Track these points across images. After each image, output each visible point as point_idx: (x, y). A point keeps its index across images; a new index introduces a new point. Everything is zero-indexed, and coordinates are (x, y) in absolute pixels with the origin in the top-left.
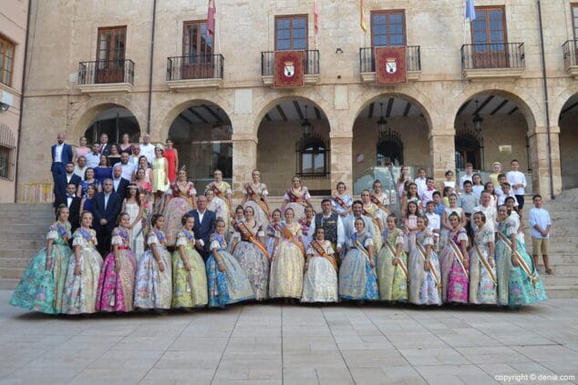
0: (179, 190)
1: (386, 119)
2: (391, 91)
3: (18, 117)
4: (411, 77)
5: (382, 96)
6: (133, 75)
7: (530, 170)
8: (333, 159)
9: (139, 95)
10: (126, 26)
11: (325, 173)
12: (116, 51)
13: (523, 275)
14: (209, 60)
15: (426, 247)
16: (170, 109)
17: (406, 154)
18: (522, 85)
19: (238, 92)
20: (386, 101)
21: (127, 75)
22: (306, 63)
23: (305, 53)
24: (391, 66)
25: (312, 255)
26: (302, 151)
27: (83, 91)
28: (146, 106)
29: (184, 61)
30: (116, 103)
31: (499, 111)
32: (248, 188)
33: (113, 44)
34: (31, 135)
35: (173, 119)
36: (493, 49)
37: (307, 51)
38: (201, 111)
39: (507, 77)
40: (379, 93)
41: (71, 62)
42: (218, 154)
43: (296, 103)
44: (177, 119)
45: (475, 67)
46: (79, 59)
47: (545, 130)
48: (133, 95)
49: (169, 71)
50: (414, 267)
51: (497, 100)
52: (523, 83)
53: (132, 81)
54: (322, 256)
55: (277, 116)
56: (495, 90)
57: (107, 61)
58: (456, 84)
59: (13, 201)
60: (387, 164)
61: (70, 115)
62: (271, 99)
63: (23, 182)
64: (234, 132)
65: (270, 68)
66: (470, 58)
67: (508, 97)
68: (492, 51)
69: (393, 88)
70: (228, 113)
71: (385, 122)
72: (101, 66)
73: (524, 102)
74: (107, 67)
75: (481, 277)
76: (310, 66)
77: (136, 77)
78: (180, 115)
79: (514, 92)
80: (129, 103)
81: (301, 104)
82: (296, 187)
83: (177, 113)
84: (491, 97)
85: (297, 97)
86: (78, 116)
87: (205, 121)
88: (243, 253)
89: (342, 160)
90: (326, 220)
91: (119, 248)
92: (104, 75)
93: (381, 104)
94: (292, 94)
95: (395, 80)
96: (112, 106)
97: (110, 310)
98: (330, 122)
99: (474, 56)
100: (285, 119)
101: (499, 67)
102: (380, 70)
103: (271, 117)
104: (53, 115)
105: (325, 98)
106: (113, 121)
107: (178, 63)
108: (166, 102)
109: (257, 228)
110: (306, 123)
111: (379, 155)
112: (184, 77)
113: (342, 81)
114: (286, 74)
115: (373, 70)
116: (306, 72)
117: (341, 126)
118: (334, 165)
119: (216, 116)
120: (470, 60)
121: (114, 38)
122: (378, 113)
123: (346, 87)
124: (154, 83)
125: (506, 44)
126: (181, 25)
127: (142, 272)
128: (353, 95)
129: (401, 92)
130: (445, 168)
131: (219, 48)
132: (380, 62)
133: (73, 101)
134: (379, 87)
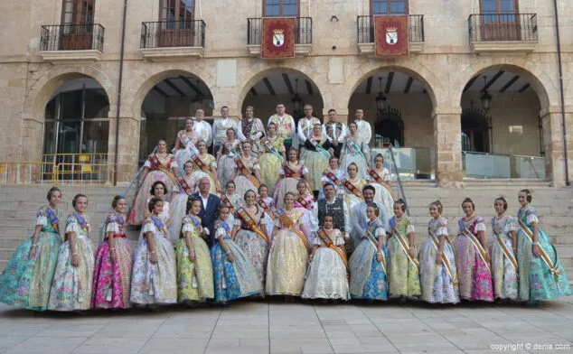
0: (158, 164)
1: (384, 95)
2: (391, 64)
4: (413, 49)
5: (381, 69)
6: (102, 42)
7: (543, 153)
9: (108, 64)
12: (84, 13)
13: (544, 267)
14: (189, 26)
15: (439, 237)
16: (144, 80)
17: (407, 134)
18: (534, 60)
19: (221, 63)
20: (385, 75)
21: (95, 41)
22: (297, 31)
23: (296, 21)
24: (392, 37)
25: (319, 246)
27: (45, 58)
28: (117, 77)
29: (160, 26)
30: (83, 72)
31: (509, 89)
33: (80, 7)
35: (146, 92)
36: (504, 20)
37: (299, 18)
38: (178, 83)
39: (518, 51)
40: (378, 66)
41: (32, 25)
43: (285, 76)
44: (150, 92)
45: (483, 39)
46: (42, 22)
47: (560, 110)
48: (102, 64)
49: (144, 37)
50: (427, 260)
51: (507, 77)
52: (535, 58)
53: (101, 48)
54: (329, 246)
55: (264, 90)
56: (505, 65)
57: (73, 25)
58: (463, 58)
60: (385, 146)
61: (30, 84)
62: (258, 71)
64: (215, 106)
65: (257, 36)
66: (478, 28)
67: (519, 73)
68: (502, 22)
69: (393, 60)
70: (209, 86)
71: (385, 99)
72: (67, 30)
73: (536, 79)
74: (73, 32)
75: (505, 269)
76: (301, 35)
77: (105, 44)
78: (155, 87)
79: (526, 68)
80: (97, 73)
81: (291, 78)
82: (292, 161)
83: (151, 86)
84: (500, 73)
85: (287, 69)
86: (39, 86)
87: (183, 95)
90: (330, 206)
91: (115, 236)
92: (70, 40)
93: (380, 79)
94: (281, 66)
95: (396, 53)
96: (77, 76)
97: (106, 307)
98: (323, 97)
99: (482, 27)
100: (273, 92)
101: (509, 39)
102: (380, 40)
103: (257, 90)
104: (10, 85)
105: (318, 70)
106: (79, 93)
107: (154, 29)
108: (139, 73)
110: (296, 98)
111: (377, 136)
112: (160, 44)
113: (337, 52)
114: (275, 43)
115: (372, 40)
116: (298, 42)
117: (335, 101)
119: (196, 89)
120: (479, 32)
122: (376, 89)
123: (341, 58)
124: (126, 50)
125: (517, 14)
127: (139, 264)
128: (349, 69)
129: (403, 65)
130: (450, 149)
131: (200, 13)
132: (379, 32)
133: (33, 69)
134: (377, 60)
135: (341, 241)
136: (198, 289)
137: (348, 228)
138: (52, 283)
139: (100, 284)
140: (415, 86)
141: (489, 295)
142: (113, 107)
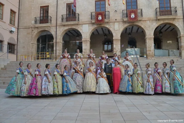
0: (65, 56)
2: (133, 24)
3: (17, 35)
4: (139, 19)
6: (51, 21)
7: (178, 49)
8: (114, 46)
9: (53, 27)
10: (48, 6)
11: (112, 51)
13: (179, 83)
14: (74, 16)
15: (148, 74)
16: (63, 31)
17: (137, 44)
19: (84, 25)
20: (131, 27)
21: (49, 21)
22: (105, 15)
23: (105, 12)
24: (133, 16)
25: (99, 77)
26: (104, 44)
27: (36, 26)
28: (55, 30)
29: (67, 16)
31: (167, 30)
32: (89, 55)
33: (45, 12)
34: (21, 40)
35: (63, 34)
36: (166, 9)
37: (105, 11)
38: (72, 32)
39: (171, 18)
40: (129, 25)
41: (32, 18)
42: (78, 46)
43: (102, 29)
44: (65, 35)
45: (160, 15)
46: (34, 17)
48: (51, 27)
49: (62, 19)
51: (168, 26)
52: (176, 20)
53: (51, 23)
54: (103, 77)
56: (167, 23)
57: (43, 17)
58: (154, 21)
59: (16, 61)
60: (131, 48)
61: (32, 34)
62: (94, 27)
63: (19, 55)
64: (83, 38)
65: (94, 17)
66: (159, 12)
67: (171, 25)
68: (166, 10)
69: (133, 23)
70: (81, 32)
71: (131, 34)
72: (41, 18)
73: (176, 26)
74: (43, 19)
76: (106, 16)
77: (52, 22)
78: (66, 33)
79: (173, 23)
80: (50, 30)
81: (104, 29)
82: (103, 55)
84: (165, 25)
85: (102, 26)
86: (35, 34)
87: (74, 35)
88: (76, 77)
89: (117, 46)
90: (108, 65)
92: (42, 21)
93: (129, 28)
95: (134, 20)
96: (45, 31)
98: (113, 34)
100: (99, 34)
101: (168, 15)
102: (129, 17)
103: (94, 33)
104: (27, 34)
105: (112, 26)
106: (45, 36)
107: (65, 17)
108: (61, 29)
110: (105, 35)
111: (129, 45)
112: (67, 21)
113: (117, 21)
114: (99, 19)
115: (127, 17)
116: (105, 18)
117: (117, 35)
118: (115, 48)
119: (77, 33)
120: (159, 13)
121: (45, 10)
122: (128, 31)
123: (118, 23)
124: (58, 23)
125: (171, 7)
126: (66, 5)
128: (120, 26)
129: (136, 24)
130: (151, 48)
131: (77, 12)
132: (129, 14)
133: (33, 29)
134: (129, 23)
140: (140, 30)
141: (160, 91)
142: (55, 39)
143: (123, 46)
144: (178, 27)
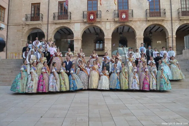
0: (57, 55)
1: (122, 33)
2: (124, 24)
3: (7, 32)
4: (130, 19)
5: (121, 25)
8: (106, 45)
9: (44, 25)
10: (40, 3)
11: (103, 49)
12: (37, 11)
13: (165, 81)
14: (66, 14)
16: (54, 29)
17: (128, 44)
18: (164, 22)
19: (76, 24)
20: (122, 27)
21: (41, 18)
22: (97, 15)
24: (124, 16)
25: (102, 75)
26: (96, 43)
27: (27, 24)
28: (47, 28)
29: (58, 14)
30: (37, 27)
31: (157, 31)
32: (79, 54)
33: (36, 9)
34: (11, 37)
35: (55, 33)
36: (156, 11)
37: (97, 11)
38: (64, 30)
39: (160, 20)
40: (120, 24)
41: (23, 14)
42: (70, 44)
43: (94, 28)
44: (56, 33)
45: (150, 16)
46: (25, 13)
47: (172, 37)
48: (43, 25)
49: (54, 17)
51: (157, 27)
52: (165, 22)
53: (42, 20)
54: (105, 75)
55: (88, 32)
56: (156, 24)
57: (34, 14)
58: (144, 22)
59: (5, 58)
60: (122, 47)
61: (23, 31)
62: (86, 26)
63: (8, 52)
64: (74, 36)
65: (86, 16)
67: (160, 26)
69: (124, 23)
70: (73, 31)
71: (122, 34)
72: (32, 16)
74: (34, 16)
77: (43, 19)
78: (58, 31)
79: (162, 25)
80: (41, 28)
81: (96, 28)
82: (94, 54)
83: (56, 31)
84: (155, 26)
85: (94, 26)
86: (25, 31)
87: (65, 33)
88: (81, 75)
89: (108, 45)
90: (106, 64)
91: (44, 73)
92: (33, 18)
93: (121, 28)
94: (93, 25)
95: (125, 21)
96: (36, 28)
97: (41, 92)
98: (104, 33)
99: (150, 13)
100: (90, 32)
101: (157, 16)
102: (121, 17)
103: (86, 32)
104: (18, 31)
105: (103, 26)
106: (36, 33)
107: (57, 15)
108: (53, 27)
109: (85, 67)
110: (97, 34)
111: (120, 44)
112: (59, 19)
113: (108, 20)
114: (91, 18)
115: (118, 17)
116: (97, 18)
117: (108, 35)
118: (106, 47)
119: (69, 32)
120: (149, 14)
121: (36, 7)
122: (119, 31)
123: (109, 22)
124: (49, 21)
125: (160, 9)
126: (57, 2)
127: (51, 80)
128: (112, 25)
129: (127, 24)
131: (69, 10)
132: (120, 15)
133: (24, 26)
134: (120, 23)
135: (108, 74)
136: (66, 88)
137: (110, 70)
138: (27, 85)
139: (39, 86)
140: (130, 30)
142: (46, 37)
143: (114, 45)
144: (166, 28)
